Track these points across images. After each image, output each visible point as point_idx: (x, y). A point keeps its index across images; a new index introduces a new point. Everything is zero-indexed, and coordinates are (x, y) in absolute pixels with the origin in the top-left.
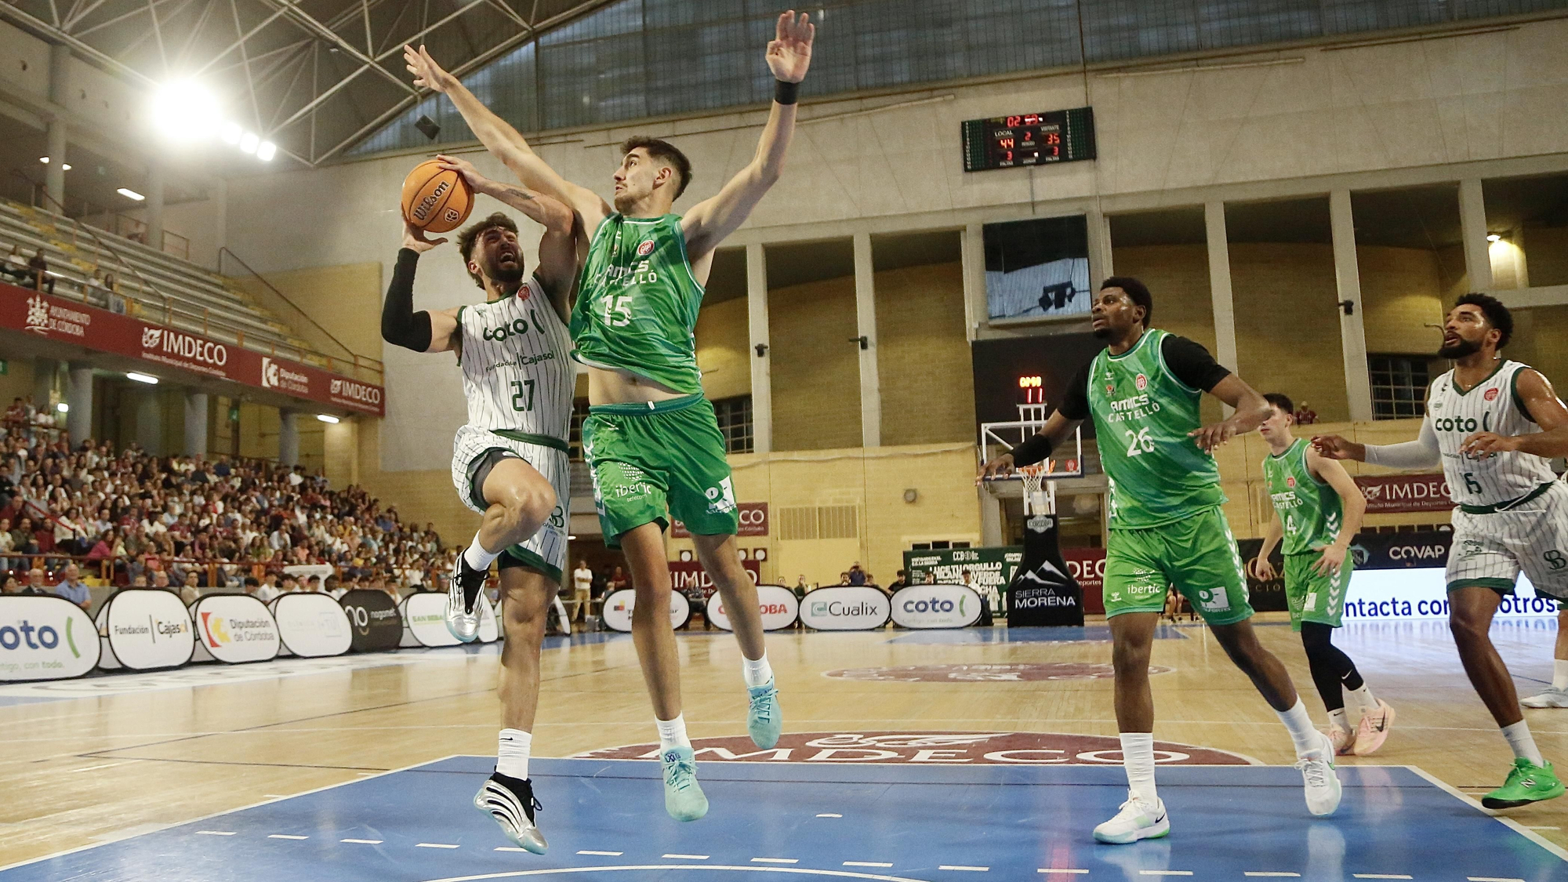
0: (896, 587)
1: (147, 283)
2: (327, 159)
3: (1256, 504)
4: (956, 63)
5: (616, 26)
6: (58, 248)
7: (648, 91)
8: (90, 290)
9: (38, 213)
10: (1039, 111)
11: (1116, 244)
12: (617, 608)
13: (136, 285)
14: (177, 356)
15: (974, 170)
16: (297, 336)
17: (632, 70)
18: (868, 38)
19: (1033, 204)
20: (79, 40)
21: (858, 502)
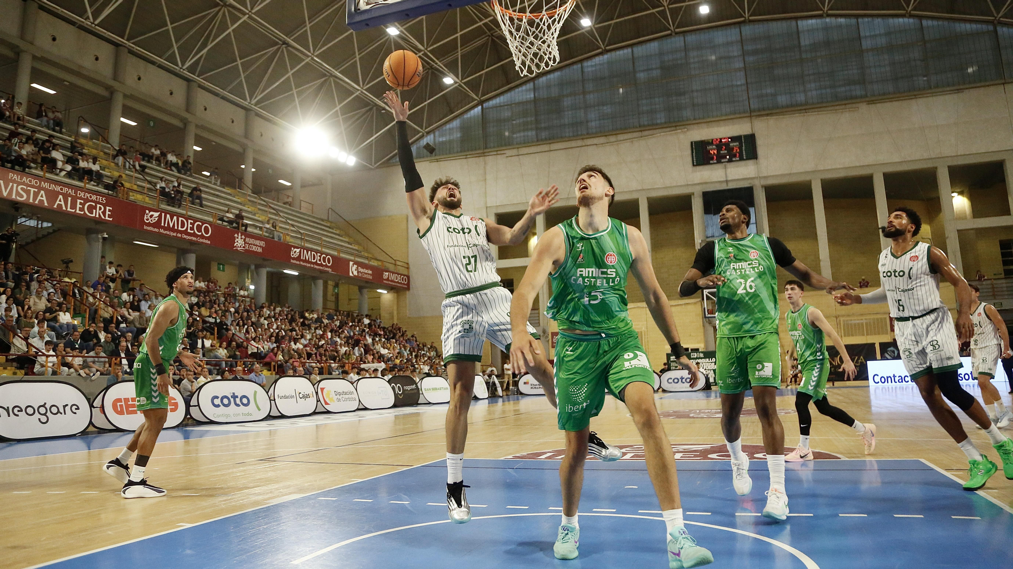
0: (663, 371)
1: (293, 226)
2: (381, 164)
3: (841, 328)
4: (687, 113)
5: (521, 98)
6: (249, 209)
7: (537, 129)
8: (265, 229)
9: (239, 192)
10: (729, 136)
11: (768, 200)
12: (525, 383)
13: (288, 227)
14: (308, 262)
15: (698, 165)
16: (367, 251)
17: (529, 119)
18: (644, 102)
19: (727, 181)
20: (259, 108)
21: (644, 329)
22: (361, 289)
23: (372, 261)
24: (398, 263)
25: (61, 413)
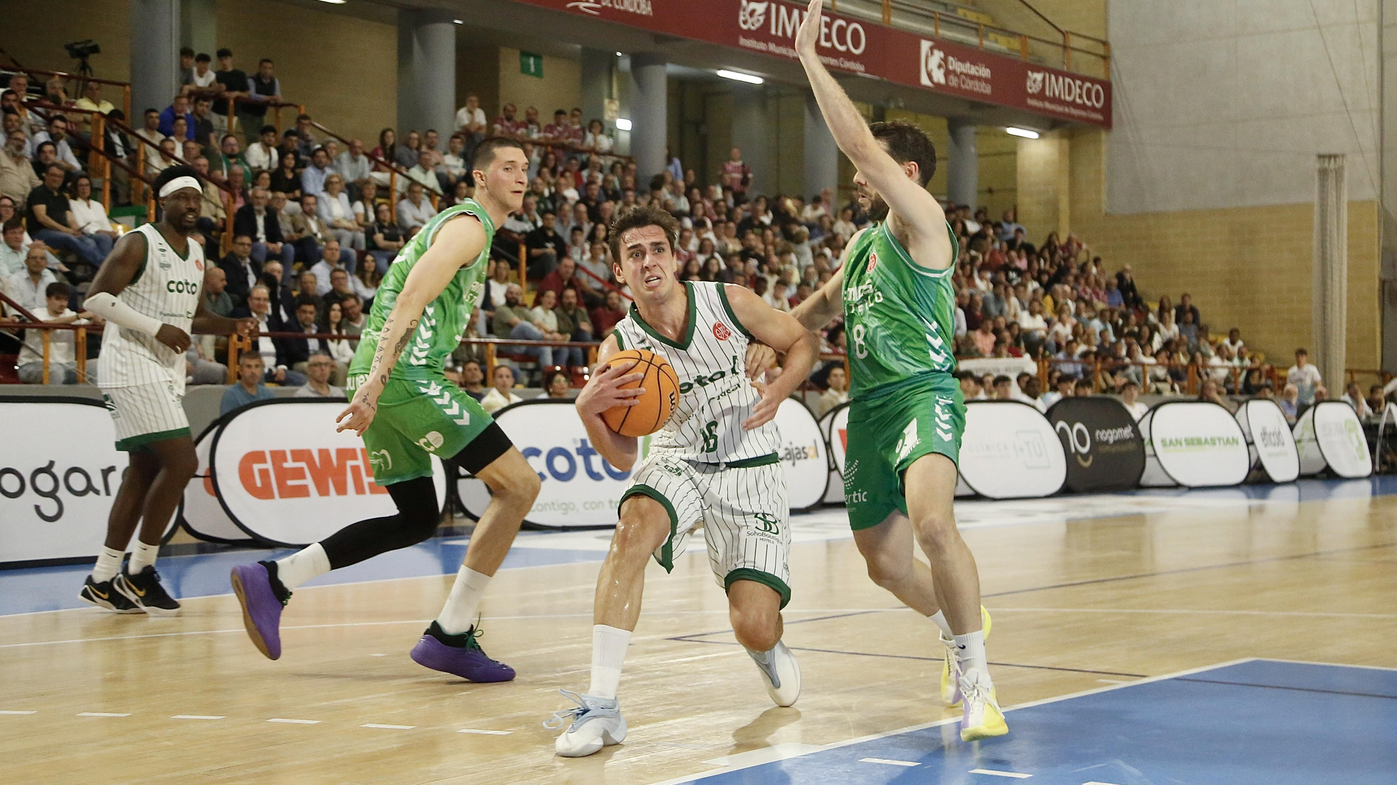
16: (974, 4)
22: (954, 125)
23: (992, 36)
24: (1075, 42)
25: (97, 492)
